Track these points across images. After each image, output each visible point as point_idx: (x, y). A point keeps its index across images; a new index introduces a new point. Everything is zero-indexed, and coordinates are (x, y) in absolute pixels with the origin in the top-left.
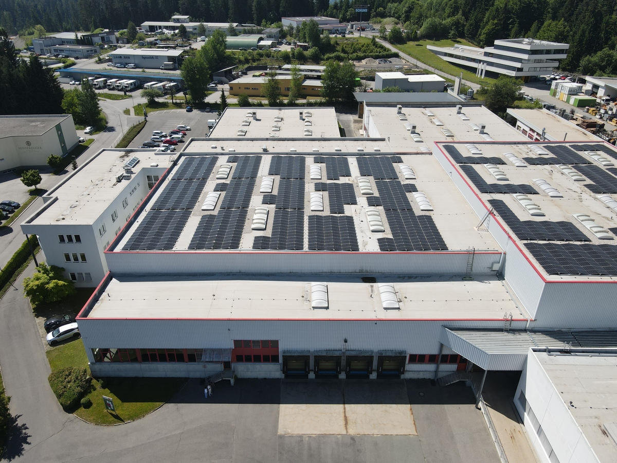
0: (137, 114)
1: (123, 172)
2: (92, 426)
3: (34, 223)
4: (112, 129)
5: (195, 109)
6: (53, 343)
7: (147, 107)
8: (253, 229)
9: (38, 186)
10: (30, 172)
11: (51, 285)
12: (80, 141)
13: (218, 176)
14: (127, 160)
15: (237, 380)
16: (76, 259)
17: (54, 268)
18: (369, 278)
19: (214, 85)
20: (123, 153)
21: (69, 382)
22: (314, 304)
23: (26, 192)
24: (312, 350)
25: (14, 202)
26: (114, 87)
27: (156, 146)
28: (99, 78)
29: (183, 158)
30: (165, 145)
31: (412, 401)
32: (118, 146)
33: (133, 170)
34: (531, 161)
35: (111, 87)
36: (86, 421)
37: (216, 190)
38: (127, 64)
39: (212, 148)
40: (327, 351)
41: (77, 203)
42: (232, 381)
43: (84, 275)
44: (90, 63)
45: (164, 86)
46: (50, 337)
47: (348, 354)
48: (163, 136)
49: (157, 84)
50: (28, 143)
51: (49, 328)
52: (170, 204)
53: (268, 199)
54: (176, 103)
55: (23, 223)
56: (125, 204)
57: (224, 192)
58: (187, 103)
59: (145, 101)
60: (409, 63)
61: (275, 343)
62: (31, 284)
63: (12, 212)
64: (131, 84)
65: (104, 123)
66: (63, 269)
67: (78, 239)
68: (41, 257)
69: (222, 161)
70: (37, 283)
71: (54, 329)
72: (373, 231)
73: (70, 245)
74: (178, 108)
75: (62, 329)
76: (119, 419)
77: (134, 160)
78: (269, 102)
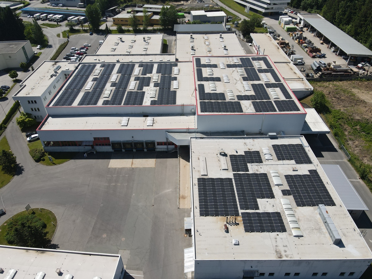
0: (64, 37)
1: (53, 73)
2: (45, 166)
3: (17, 96)
4: (50, 46)
5: (94, 33)
6: (30, 141)
7: (69, 32)
8: (104, 97)
9: (17, 78)
10: (13, 72)
11: (27, 120)
12: (35, 54)
13: (94, 74)
14: (56, 66)
15: (97, 152)
16: (36, 110)
17: (27, 114)
18: (146, 115)
19: (105, 18)
20: (54, 63)
21: (36, 153)
22: (122, 125)
23: (12, 81)
24: (122, 141)
25: (7, 86)
26: (51, 19)
27: (72, 56)
28: (43, 14)
29: (81, 65)
30: (77, 55)
31: (157, 158)
32: (51, 59)
33: (58, 71)
34: (229, 66)
35: (50, 20)
36: (43, 165)
37: (92, 81)
38: (58, 4)
39: (95, 60)
40: (127, 141)
41: (34, 87)
42: (95, 153)
43: (40, 117)
44: (38, 4)
45: (78, 19)
46: (28, 139)
47: (134, 142)
48: (76, 50)
49: (74, 18)
50: (10, 57)
51: (27, 136)
52: (72, 88)
53: (113, 84)
54: (85, 30)
55: (13, 96)
56: (55, 87)
57: (96, 82)
58: (90, 30)
59: (68, 29)
60: (214, 3)
61: (108, 138)
62: (19, 120)
63: (7, 90)
64: (61, 18)
65: (47, 43)
66: (31, 114)
67: (35, 102)
68: (22, 109)
69: (98, 67)
70: (21, 119)
71: (30, 136)
72: (151, 97)
73: (32, 104)
74: (86, 33)
75: (33, 136)
76: (54, 164)
77: (58, 67)
78: (133, 29)
